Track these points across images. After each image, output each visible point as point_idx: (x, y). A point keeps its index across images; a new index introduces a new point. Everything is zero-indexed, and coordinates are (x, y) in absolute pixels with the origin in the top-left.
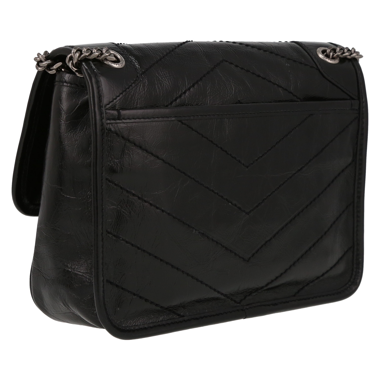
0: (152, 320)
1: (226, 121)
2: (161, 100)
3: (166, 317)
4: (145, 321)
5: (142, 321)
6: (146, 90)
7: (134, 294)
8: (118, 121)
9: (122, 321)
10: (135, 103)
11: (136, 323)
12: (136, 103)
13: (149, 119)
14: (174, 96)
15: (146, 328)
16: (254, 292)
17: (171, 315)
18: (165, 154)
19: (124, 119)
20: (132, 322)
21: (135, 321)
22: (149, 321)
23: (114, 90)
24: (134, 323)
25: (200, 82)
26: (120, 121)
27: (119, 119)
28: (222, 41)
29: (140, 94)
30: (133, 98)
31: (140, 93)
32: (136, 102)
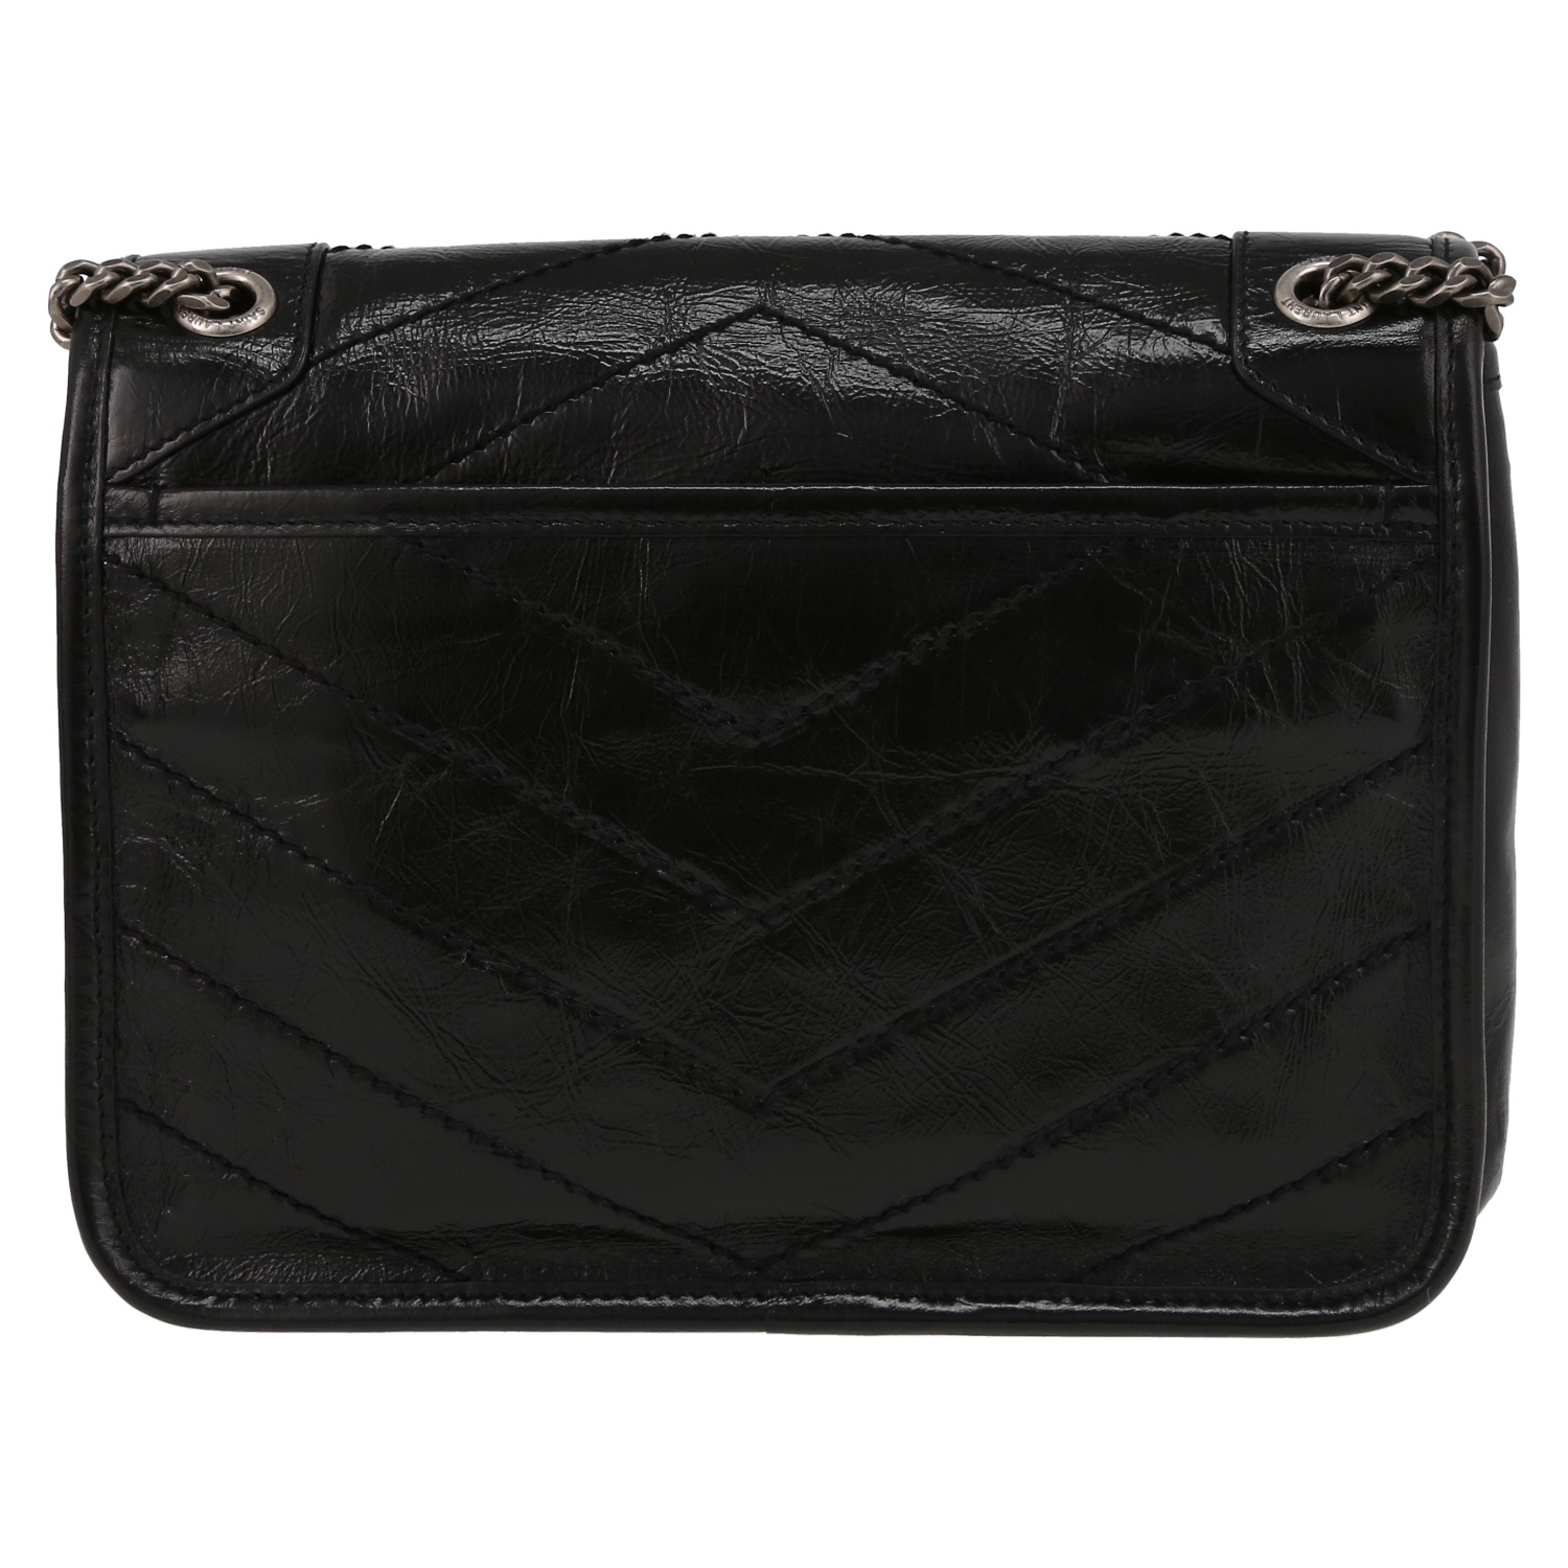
0: (318, 1274)
1: (645, 547)
2: (381, 458)
3: (386, 1271)
4: (289, 1270)
5: (273, 1269)
6: (310, 418)
7: (229, 1166)
8: (148, 530)
9: (189, 1258)
10: (250, 467)
11: (245, 1275)
12: (256, 467)
13: (270, 527)
14: (450, 446)
15: (279, 1296)
16: (830, 1236)
17: (409, 1268)
18: (335, 661)
19: (170, 522)
20: (230, 1269)
21: (245, 1267)
22: (307, 1274)
23: (154, 416)
24: (239, 1271)
25: (586, 396)
26: (157, 531)
27: (154, 524)
28: (851, 235)
29: (278, 433)
30: (245, 448)
31: (281, 429)
32: (258, 464)
